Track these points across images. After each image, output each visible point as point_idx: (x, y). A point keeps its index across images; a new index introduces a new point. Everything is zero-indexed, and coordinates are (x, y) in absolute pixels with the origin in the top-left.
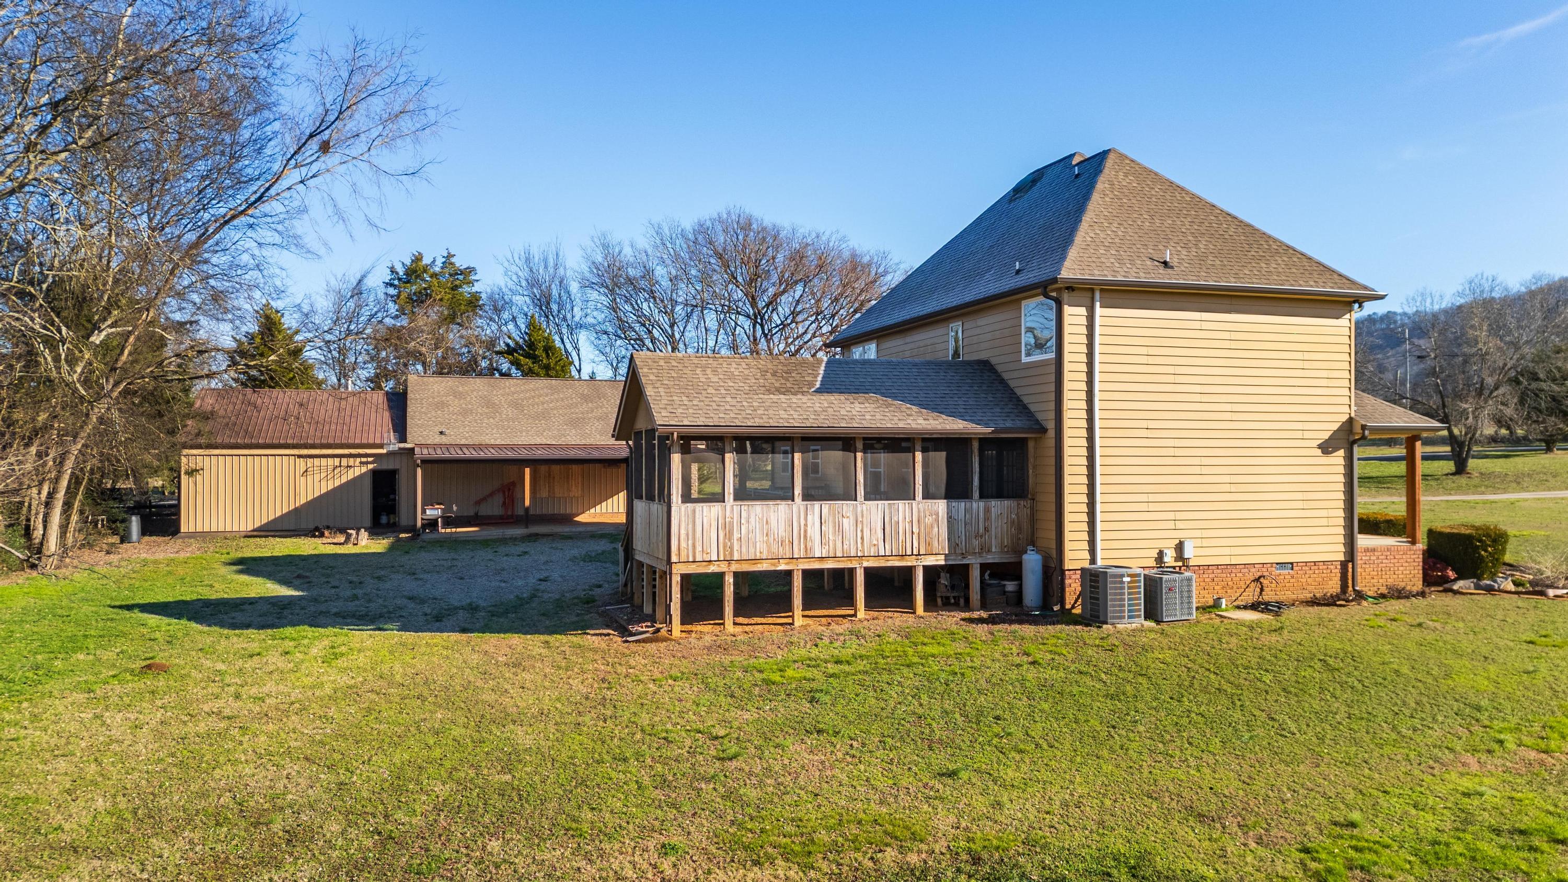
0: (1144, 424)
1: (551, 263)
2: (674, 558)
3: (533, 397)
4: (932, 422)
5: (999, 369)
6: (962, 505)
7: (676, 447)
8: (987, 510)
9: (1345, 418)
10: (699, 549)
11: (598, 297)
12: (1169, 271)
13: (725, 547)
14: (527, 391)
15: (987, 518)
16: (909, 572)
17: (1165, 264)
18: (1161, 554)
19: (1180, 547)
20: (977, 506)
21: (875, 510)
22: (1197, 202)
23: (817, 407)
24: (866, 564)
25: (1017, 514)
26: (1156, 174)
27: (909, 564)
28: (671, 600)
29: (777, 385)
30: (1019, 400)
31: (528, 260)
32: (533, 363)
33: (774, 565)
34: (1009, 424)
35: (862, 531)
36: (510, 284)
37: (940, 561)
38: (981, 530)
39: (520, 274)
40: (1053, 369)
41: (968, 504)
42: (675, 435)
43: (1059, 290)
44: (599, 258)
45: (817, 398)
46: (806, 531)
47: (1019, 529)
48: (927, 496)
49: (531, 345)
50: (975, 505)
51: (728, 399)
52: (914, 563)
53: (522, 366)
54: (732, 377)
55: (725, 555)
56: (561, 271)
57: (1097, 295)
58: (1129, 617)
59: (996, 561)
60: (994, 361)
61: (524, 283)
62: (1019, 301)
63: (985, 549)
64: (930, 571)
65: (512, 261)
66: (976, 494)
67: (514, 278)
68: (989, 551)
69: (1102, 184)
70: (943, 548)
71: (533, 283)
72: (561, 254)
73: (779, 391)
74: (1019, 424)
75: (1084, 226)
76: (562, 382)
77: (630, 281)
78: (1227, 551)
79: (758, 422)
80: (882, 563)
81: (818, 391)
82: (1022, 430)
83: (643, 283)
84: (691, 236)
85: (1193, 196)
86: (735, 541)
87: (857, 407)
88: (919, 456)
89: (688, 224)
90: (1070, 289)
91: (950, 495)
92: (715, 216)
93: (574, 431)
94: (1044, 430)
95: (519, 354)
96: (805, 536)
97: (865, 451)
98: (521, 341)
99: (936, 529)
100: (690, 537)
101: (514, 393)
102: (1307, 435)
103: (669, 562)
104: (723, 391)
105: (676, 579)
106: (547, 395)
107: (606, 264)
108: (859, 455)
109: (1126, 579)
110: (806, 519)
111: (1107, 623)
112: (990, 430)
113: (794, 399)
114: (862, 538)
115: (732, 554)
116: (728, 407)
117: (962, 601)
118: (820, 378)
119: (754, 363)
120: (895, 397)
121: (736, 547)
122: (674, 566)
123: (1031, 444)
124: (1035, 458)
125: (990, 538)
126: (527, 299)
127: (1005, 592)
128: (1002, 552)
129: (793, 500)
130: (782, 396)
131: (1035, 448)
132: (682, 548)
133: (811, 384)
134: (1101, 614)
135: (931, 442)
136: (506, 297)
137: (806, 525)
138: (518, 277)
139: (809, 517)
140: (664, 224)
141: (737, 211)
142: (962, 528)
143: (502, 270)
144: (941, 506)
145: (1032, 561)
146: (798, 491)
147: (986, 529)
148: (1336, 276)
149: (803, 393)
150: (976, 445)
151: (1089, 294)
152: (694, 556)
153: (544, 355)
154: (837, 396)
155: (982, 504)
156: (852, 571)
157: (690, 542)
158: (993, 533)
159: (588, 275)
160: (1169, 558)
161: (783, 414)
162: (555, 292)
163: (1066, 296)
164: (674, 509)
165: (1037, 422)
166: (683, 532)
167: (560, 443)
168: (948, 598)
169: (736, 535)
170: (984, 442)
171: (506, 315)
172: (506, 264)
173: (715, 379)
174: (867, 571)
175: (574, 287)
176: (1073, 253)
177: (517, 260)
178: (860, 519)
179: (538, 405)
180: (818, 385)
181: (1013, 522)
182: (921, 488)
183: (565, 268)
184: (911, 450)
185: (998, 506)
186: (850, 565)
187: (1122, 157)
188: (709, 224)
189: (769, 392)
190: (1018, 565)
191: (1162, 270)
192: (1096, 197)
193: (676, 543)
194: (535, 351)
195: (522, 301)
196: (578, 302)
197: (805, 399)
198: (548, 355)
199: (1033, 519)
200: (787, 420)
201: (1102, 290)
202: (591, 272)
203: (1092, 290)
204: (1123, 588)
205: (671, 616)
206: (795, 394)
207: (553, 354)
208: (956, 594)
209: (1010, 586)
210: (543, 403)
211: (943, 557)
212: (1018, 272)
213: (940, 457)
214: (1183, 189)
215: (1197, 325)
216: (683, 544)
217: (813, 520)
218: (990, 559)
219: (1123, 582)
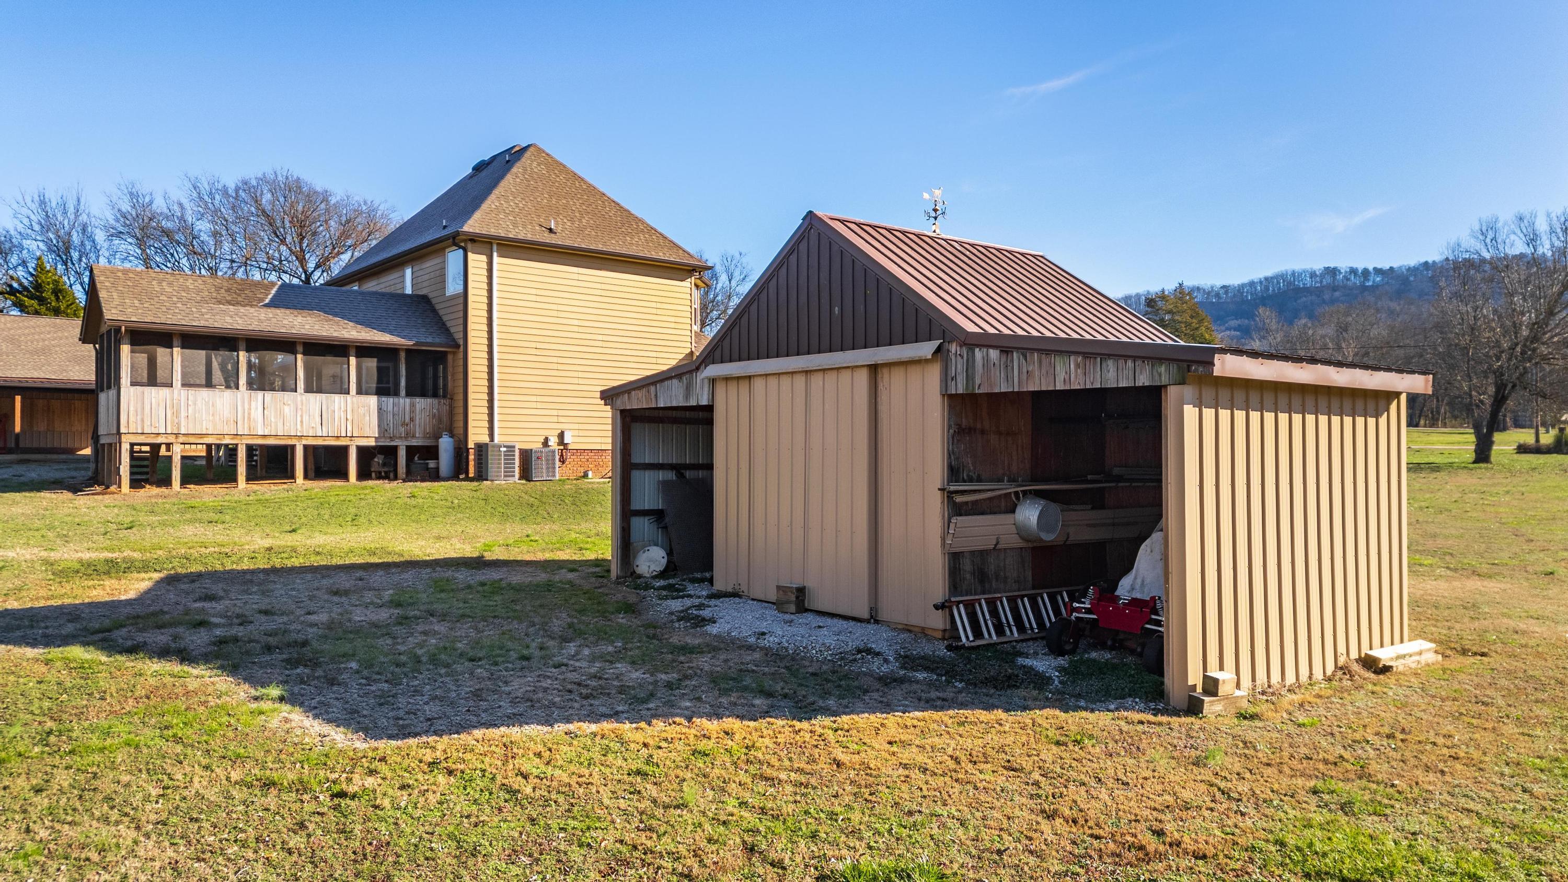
0: (534, 345)
1: (71, 210)
2: (123, 430)
3: (33, 334)
4: (363, 334)
5: (434, 301)
6: (390, 401)
7: (127, 339)
8: (413, 405)
9: (688, 351)
10: (147, 423)
11: (127, 246)
12: (553, 235)
13: (172, 422)
14: (27, 327)
15: (412, 411)
16: (344, 450)
17: (551, 230)
18: (546, 439)
19: (561, 436)
20: (404, 402)
21: (315, 400)
22: (592, 190)
23: (262, 316)
24: (305, 442)
25: (438, 409)
26: (564, 166)
27: (344, 443)
28: (120, 464)
29: (229, 298)
30: (444, 324)
31: (43, 203)
32: (40, 305)
33: (220, 439)
34: (429, 340)
35: (302, 416)
36: (20, 227)
37: (372, 443)
38: (407, 420)
39: (33, 217)
40: (461, 300)
41: (396, 400)
42: (123, 329)
43: (465, 241)
44: (126, 207)
45: (263, 310)
46: (249, 414)
47: (440, 421)
48: (360, 392)
49: (38, 286)
50: (402, 401)
51: (179, 305)
52: (348, 443)
53: (26, 307)
54: (187, 290)
55: (172, 429)
56: (84, 218)
57: (495, 247)
58: (505, 476)
59: (420, 444)
60: (431, 296)
61: (37, 227)
62: (444, 249)
63: (409, 435)
64: (361, 450)
65: (22, 203)
66: (403, 392)
67: (26, 221)
68: (414, 436)
69: (516, 169)
70: (374, 432)
71: (47, 225)
72: (82, 201)
73: (229, 303)
74: (437, 340)
75: (493, 197)
76: (67, 322)
77: (167, 233)
78: (599, 440)
79: (203, 323)
80: (320, 442)
81: (266, 306)
82: (440, 345)
83: (179, 237)
84: (231, 192)
85: (590, 185)
86: (183, 420)
87: (300, 319)
88: (353, 360)
89: (231, 183)
90: (473, 241)
91: (381, 391)
92: (260, 175)
93: (77, 368)
94: (458, 346)
95: (24, 295)
96: (249, 418)
97: (304, 354)
98: (26, 283)
99: (368, 418)
100: (139, 413)
101: (10, 329)
102: (660, 361)
103: (119, 433)
104: (175, 299)
105: (125, 447)
106: (49, 333)
107: (134, 213)
108: (299, 357)
109: (503, 449)
110: (250, 405)
111: (487, 480)
112: (411, 343)
113: (242, 309)
114: (302, 422)
115: (179, 428)
116: (177, 311)
117: (392, 475)
118: (270, 297)
119: (210, 281)
120: (336, 315)
121: (183, 423)
122: (123, 436)
123: (450, 357)
124: (453, 367)
125: (415, 426)
126: (41, 245)
127: (428, 469)
128: (424, 437)
129: (238, 388)
130: (231, 307)
131: (454, 361)
132: (131, 422)
133: (261, 300)
134: (483, 474)
135: (364, 350)
136: (14, 240)
137: (250, 409)
138: (30, 220)
139: (253, 404)
140: (203, 179)
141: (285, 174)
142: (390, 417)
143: (11, 212)
144: (373, 400)
145: (446, 444)
146: (243, 380)
147: (412, 419)
148: (681, 251)
149: (251, 306)
150: (403, 355)
151: (488, 246)
152: (143, 429)
153: (53, 298)
154: (283, 310)
155: (408, 400)
156: (293, 447)
157: (139, 418)
158: (417, 423)
159: (112, 222)
160: (553, 442)
161: (228, 319)
162: (76, 238)
163: (469, 246)
164: (122, 390)
165: (454, 340)
166: (132, 409)
167: (60, 377)
168: (380, 473)
169: (183, 414)
170: (409, 351)
171: (14, 260)
172: (15, 206)
173: (169, 290)
174: (306, 447)
175: (100, 237)
176: (477, 215)
177: (29, 203)
178: (299, 407)
179: (38, 341)
180: (267, 301)
181: (434, 416)
182: (355, 385)
183: (88, 215)
184: (347, 356)
185: (421, 403)
186: (290, 442)
187: (540, 151)
188: (254, 183)
189: (220, 303)
190: (436, 448)
191: (546, 234)
192: (509, 177)
193: (126, 417)
194: (42, 293)
195: (35, 247)
196: (104, 252)
197: (252, 310)
198: (58, 299)
199: (451, 413)
200: (231, 324)
201: (498, 244)
202: (117, 220)
203: (491, 243)
204: (500, 455)
205: (120, 476)
206: (244, 306)
207: (64, 297)
208: (386, 469)
209: (432, 464)
210: (44, 340)
211: (373, 439)
212: (445, 227)
213: (372, 364)
214: (583, 180)
215: (576, 276)
216: (132, 419)
217: (257, 405)
218: (414, 443)
219: (500, 451)
